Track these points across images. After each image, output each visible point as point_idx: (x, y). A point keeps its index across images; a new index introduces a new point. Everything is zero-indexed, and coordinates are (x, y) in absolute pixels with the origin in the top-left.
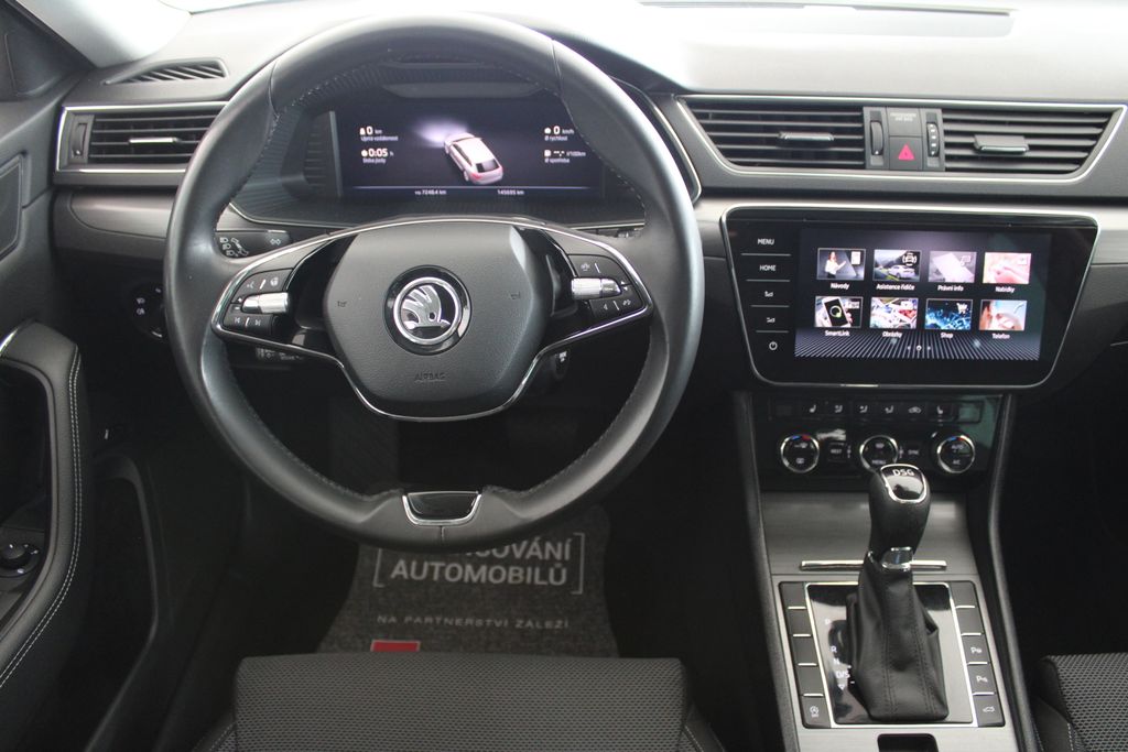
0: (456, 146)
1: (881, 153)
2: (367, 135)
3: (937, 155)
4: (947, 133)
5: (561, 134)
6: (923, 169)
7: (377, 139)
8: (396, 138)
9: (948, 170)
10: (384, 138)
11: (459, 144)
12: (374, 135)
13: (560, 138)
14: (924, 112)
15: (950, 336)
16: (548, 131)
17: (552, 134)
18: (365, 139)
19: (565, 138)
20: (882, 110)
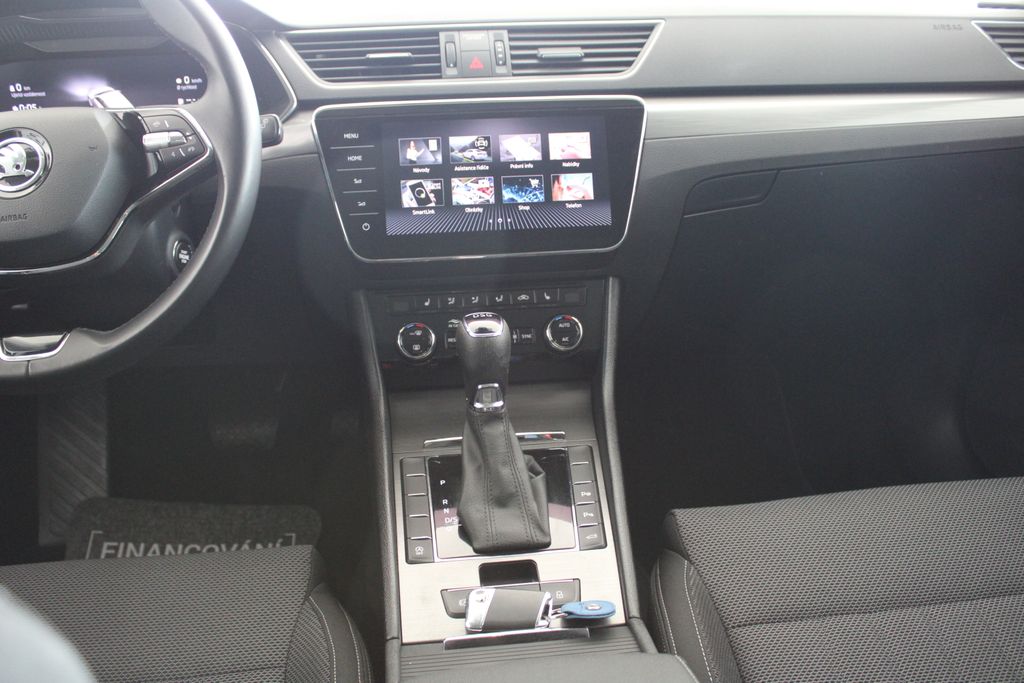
0: (98, 99)
1: (455, 65)
2: (17, 92)
3: (504, 64)
4: (512, 48)
5: (191, 84)
6: (493, 75)
7: (26, 95)
8: (43, 94)
9: (514, 75)
10: (33, 94)
11: (100, 97)
12: (23, 91)
13: (190, 87)
14: (491, 33)
15: (527, 208)
16: (179, 81)
17: (183, 84)
18: (15, 96)
19: (195, 87)
20: (456, 34)
